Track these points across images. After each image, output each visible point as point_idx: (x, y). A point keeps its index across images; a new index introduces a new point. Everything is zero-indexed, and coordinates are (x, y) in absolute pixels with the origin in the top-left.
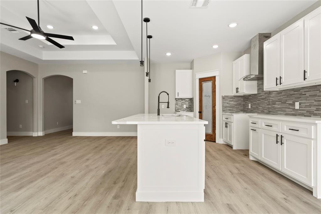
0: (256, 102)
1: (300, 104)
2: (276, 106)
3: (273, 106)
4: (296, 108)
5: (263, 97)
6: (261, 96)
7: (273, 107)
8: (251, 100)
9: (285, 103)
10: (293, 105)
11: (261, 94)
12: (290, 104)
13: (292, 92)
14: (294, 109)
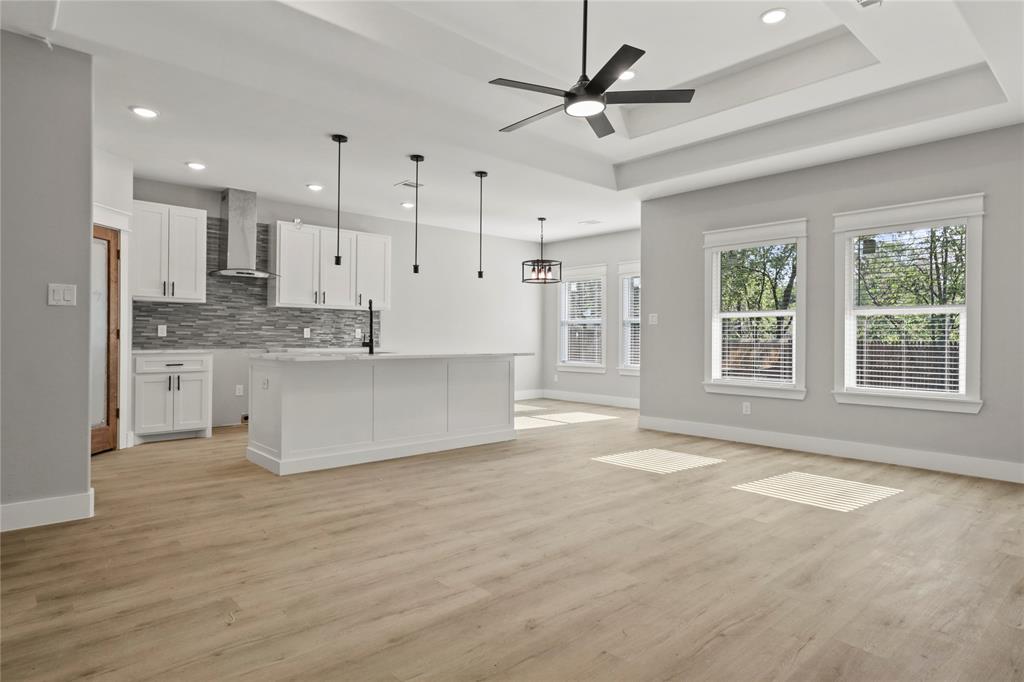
0: (194, 322)
1: (311, 331)
2: (261, 333)
3: (255, 332)
4: (305, 336)
5: (219, 313)
6: (216, 310)
7: (255, 334)
8: (170, 318)
9: (283, 327)
10: (301, 331)
11: (214, 307)
12: (293, 331)
13: (297, 313)
14: (302, 338)
